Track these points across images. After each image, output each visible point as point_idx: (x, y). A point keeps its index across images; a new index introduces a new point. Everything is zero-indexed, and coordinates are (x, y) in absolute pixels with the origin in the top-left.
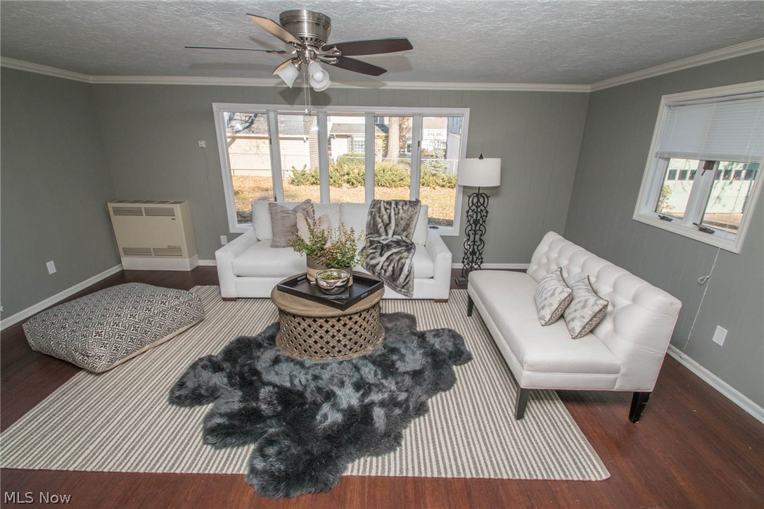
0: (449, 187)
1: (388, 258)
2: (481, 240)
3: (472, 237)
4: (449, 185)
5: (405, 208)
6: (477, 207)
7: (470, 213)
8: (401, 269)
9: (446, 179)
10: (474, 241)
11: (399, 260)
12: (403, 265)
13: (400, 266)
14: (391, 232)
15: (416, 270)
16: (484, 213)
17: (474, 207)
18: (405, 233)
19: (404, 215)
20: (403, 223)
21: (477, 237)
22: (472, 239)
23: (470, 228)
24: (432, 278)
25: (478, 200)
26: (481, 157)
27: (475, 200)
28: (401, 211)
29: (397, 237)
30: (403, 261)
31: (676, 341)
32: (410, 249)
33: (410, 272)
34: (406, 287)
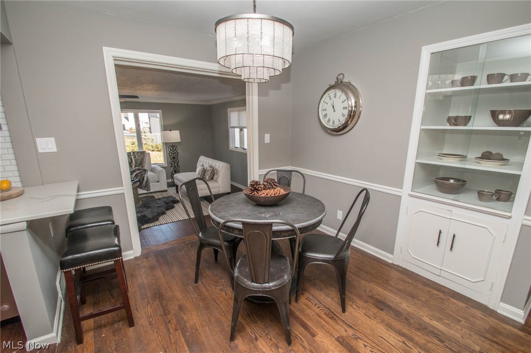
0: (157, 151)
1: (135, 175)
2: (177, 165)
3: (173, 164)
4: (157, 149)
5: (139, 154)
6: (173, 151)
7: (170, 154)
8: (143, 179)
9: (154, 146)
10: (175, 166)
11: (141, 176)
12: (144, 177)
13: (142, 178)
14: (133, 166)
15: (150, 179)
16: (176, 153)
17: (171, 152)
18: (141, 166)
19: (139, 158)
20: (139, 162)
21: (176, 165)
22: (173, 165)
23: (171, 161)
24: (158, 182)
25: (173, 149)
26: (171, 130)
27: (172, 148)
28: (137, 156)
29: (136, 168)
30: (143, 175)
31: (232, 179)
32: (145, 171)
33: (147, 180)
34: (147, 187)
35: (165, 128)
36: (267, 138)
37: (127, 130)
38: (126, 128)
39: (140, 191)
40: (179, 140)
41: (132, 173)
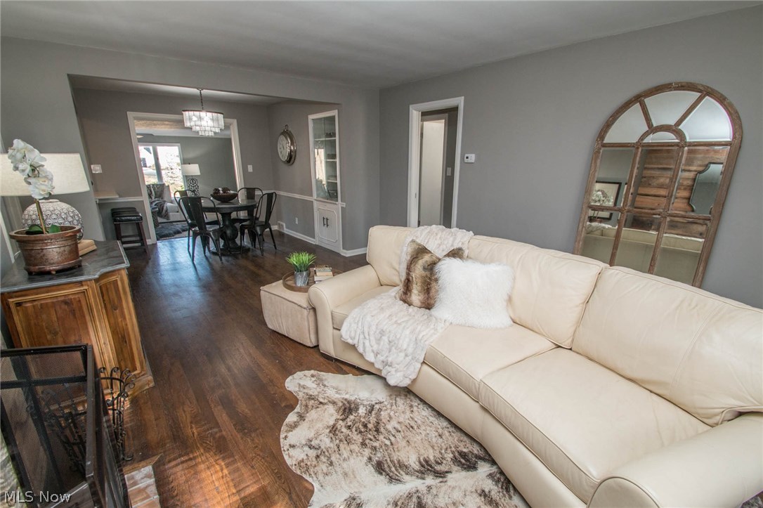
1: (155, 206)
5: (158, 187)
6: (193, 184)
7: (190, 187)
8: (163, 209)
11: (161, 205)
12: (163, 207)
13: (161, 207)
14: (153, 198)
15: (169, 209)
16: (197, 186)
17: (191, 184)
18: (160, 197)
19: (158, 190)
20: (158, 193)
24: (177, 212)
26: (190, 164)
27: (192, 181)
28: (156, 188)
29: (156, 199)
32: (165, 201)
33: (167, 211)
34: (166, 216)
35: (185, 161)
36: (250, 168)
37: (150, 167)
38: (148, 165)
39: (160, 220)
40: (199, 174)
41: (151, 203)
